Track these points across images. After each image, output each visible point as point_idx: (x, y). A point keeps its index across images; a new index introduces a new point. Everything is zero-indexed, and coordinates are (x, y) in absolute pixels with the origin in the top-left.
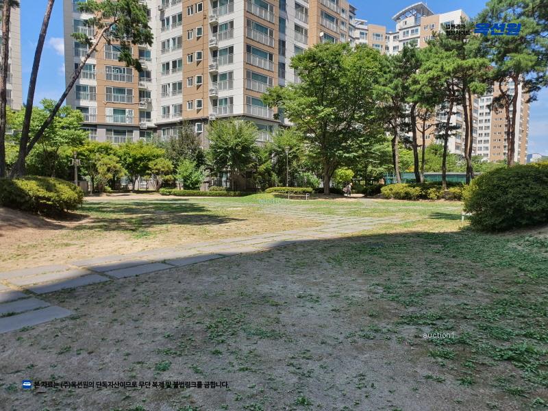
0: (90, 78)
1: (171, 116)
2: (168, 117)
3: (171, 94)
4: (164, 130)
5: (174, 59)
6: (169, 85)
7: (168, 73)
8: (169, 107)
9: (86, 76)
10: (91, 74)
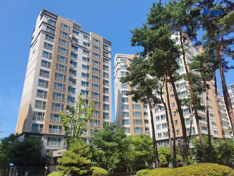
0: (128, 124)
1: (162, 137)
2: (161, 137)
3: (161, 128)
4: (159, 143)
5: (161, 115)
6: (160, 124)
7: (159, 120)
8: (161, 134)
9: (126, 124)
10: (128, 123)
